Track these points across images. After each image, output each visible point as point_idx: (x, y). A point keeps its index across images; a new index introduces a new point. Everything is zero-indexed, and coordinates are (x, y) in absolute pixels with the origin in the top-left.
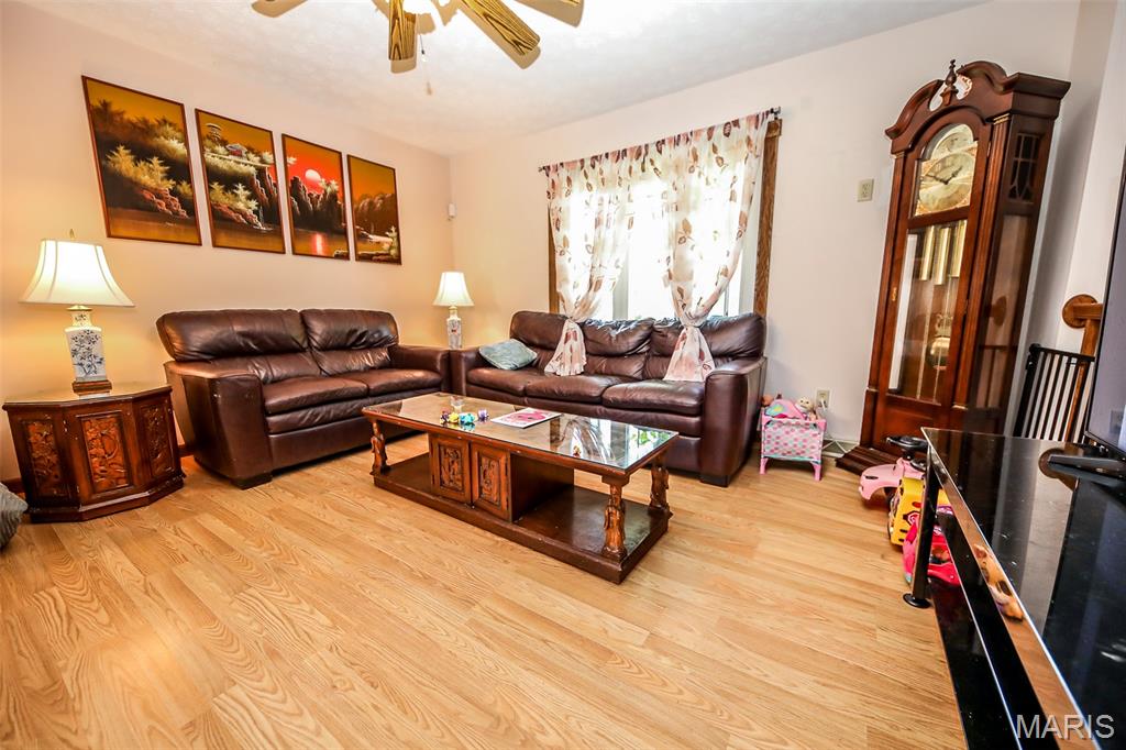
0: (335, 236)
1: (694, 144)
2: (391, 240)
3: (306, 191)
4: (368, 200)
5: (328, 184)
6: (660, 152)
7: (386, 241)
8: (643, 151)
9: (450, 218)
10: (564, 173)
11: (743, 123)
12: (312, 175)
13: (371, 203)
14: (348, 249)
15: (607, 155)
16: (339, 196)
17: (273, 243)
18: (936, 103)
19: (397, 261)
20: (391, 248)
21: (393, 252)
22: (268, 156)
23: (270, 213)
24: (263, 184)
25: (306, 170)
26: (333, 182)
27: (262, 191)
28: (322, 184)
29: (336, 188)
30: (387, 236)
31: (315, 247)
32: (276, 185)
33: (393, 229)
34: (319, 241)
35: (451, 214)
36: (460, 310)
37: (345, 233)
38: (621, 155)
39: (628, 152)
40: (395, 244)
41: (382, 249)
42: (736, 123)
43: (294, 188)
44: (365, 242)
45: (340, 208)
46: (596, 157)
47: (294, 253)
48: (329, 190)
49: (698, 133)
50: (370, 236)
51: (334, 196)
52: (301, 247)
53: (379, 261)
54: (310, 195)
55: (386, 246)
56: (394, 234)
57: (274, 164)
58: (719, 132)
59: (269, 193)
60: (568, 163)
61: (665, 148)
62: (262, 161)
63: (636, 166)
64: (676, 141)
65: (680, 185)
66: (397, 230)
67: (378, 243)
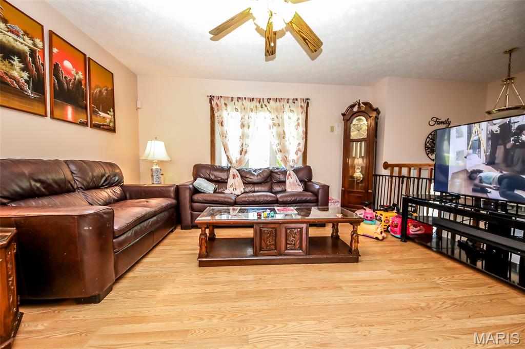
0: (80, 109)
1: (282, 103)
2: (110, 117)
3: (63, 75)
4: (99, 89)
5: (77, 73)
6: (269, 103)
7: (108, 117)
8: (262, 101)
9: (137, 109)
10: (222, 101)
11: (299, 100)
12: (67, 64)
13: (100, 91)
14: (87, 119)
15: (245, 98)
16: (83, 82)
17: (39, 109)
18: (355, 109)
19: (113, 130)
20: (110, 122)
21: (112, 124)
22: (38, 41)
23: (37, 84)
24: (34, 62)
25: (64, 60)
26: (80, 73)
27: (32, 67)
28: (74, 72)
29: (82, 77)
30: (108, 114)
31: (67, 114)
32: (43, 65)
33: (112, 110)
34: (70, 111)
35: (138, 107)
36: (159, 162)
37: (86, 108)
38: (252, 100)
39: (255, 100)
40: (113, 120)
41: (106, 122)
42: (297, 99)
43: (56, 70)
44: (96, 116)
45: (83, 91)
46: (240, 98)
47: (52, 117)
48: (77, 77)
49: (284, 99)
50: (100, 112)
51: (80, 81)
52: (57, 113)
53: (104, 129)
54: (65, 77)
55: (108, 120)
56: (112, 113)
57: (43, 49)
58: (291, 101)
59: (37, 69)
60: (225, 97)
61: (271, 102)
62: (34, 44)
63: (259, 105)
64: (276, 100)
65: (280, 116)
66: (114, 111)
67: (104, 117)
